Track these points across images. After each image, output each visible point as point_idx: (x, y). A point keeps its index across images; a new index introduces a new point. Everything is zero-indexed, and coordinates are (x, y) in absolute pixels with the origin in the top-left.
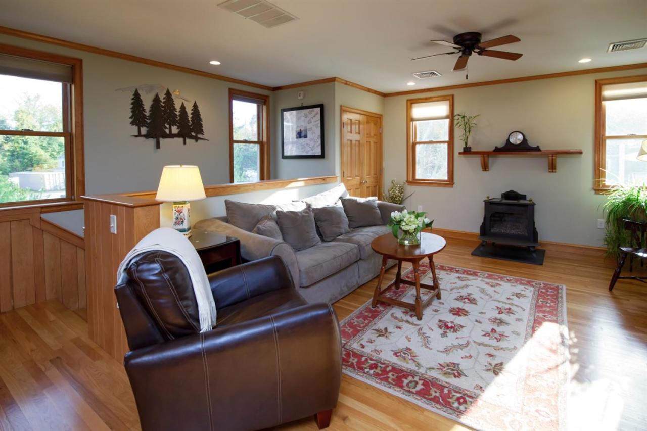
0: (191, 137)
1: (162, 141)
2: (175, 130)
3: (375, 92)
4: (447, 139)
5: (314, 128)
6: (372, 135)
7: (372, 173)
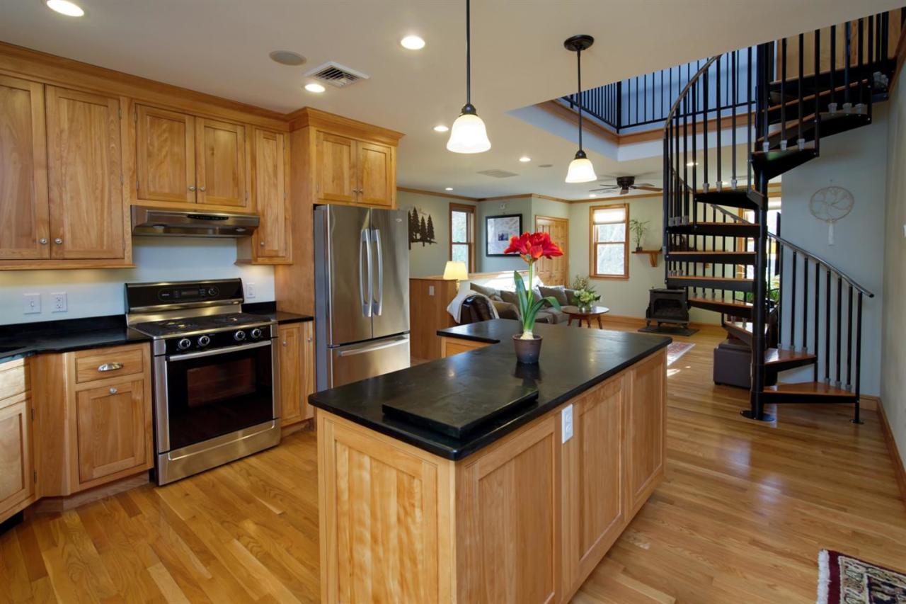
0: (427, 241)
1: (412, 244)
2: (419, 236)
3: (563, 201)
4: (624, 240)
5: (514, 233)
7: (560, 269)
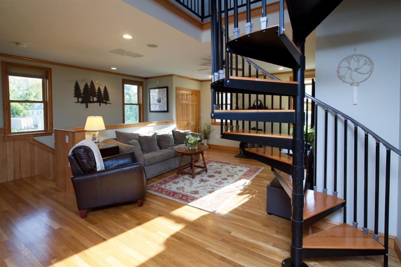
0: (103, 102)
1: (89, 104)
2: (95, 99)
3: (196, 80)
5: (164, 98)
6: (194, 100)
7: (194, 119)
